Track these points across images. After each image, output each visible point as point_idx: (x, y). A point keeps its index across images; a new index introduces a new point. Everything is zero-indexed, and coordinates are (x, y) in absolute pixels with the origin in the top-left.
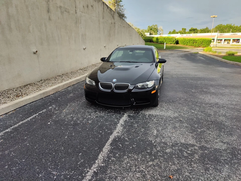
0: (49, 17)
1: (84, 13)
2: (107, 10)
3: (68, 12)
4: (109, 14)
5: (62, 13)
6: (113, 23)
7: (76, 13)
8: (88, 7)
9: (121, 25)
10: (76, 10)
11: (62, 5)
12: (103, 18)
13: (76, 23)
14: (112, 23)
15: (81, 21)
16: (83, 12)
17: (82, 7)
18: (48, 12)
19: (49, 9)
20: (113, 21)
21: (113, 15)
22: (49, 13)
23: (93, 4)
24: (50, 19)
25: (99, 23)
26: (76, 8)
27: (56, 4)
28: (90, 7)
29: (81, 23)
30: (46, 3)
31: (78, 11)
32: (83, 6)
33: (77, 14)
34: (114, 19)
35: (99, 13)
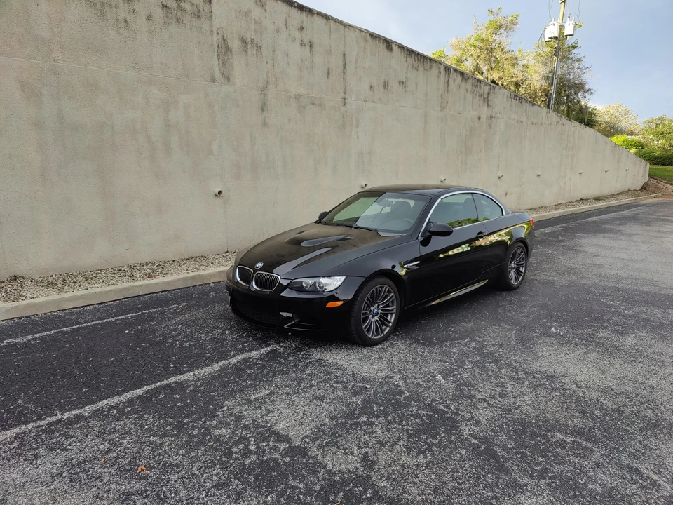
0: (264, 121)
1: (374, 102)
2: (463, 84)
3: (321, 105)
4: (469, 96)
5: (301, 109)
6: (484, 118)
7: (345, 104)
8: (386, 85)
9: (524, 119)
10: (344, 99)
11: (303, 91)
12: (443, 108)
13: (344, 126)
14: (479, 118)
15: (357, 121)
16: (367, 99)
17: (367, 87)
18: (263, 110)
19: (264, 103)
20: (485, 112)
21: (486, 96)
22: (266, 112)
23: (406, 78)
24: (265, 124)
25: (426, 123)
26: (345, 93)
27: (287, 91)
28: (394, 85)
29: (358, 126)
30: (260, 92)
31: (352, 100)
32: (371, 87)
33: (348, 106)
34: (488, 105)
35: (426, 95)
